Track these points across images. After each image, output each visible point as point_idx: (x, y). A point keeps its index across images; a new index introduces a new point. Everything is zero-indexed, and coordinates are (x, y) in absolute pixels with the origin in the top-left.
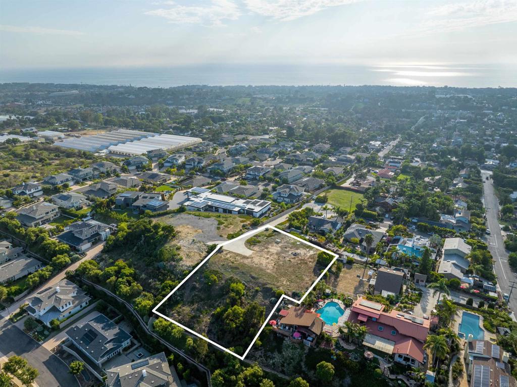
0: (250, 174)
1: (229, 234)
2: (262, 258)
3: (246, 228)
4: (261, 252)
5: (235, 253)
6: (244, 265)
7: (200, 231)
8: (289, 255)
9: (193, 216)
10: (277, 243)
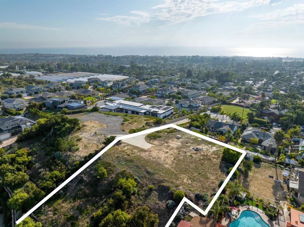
0: (159, 93)
1: (131, 129)
2: (161, 152)
3: (149, 125)
4: (160, 146)
5: (133, 146)
6: (140, 158)
7: (105, 125)
8: (191, 150)
9: (103, 115)
10: (178, 138)
